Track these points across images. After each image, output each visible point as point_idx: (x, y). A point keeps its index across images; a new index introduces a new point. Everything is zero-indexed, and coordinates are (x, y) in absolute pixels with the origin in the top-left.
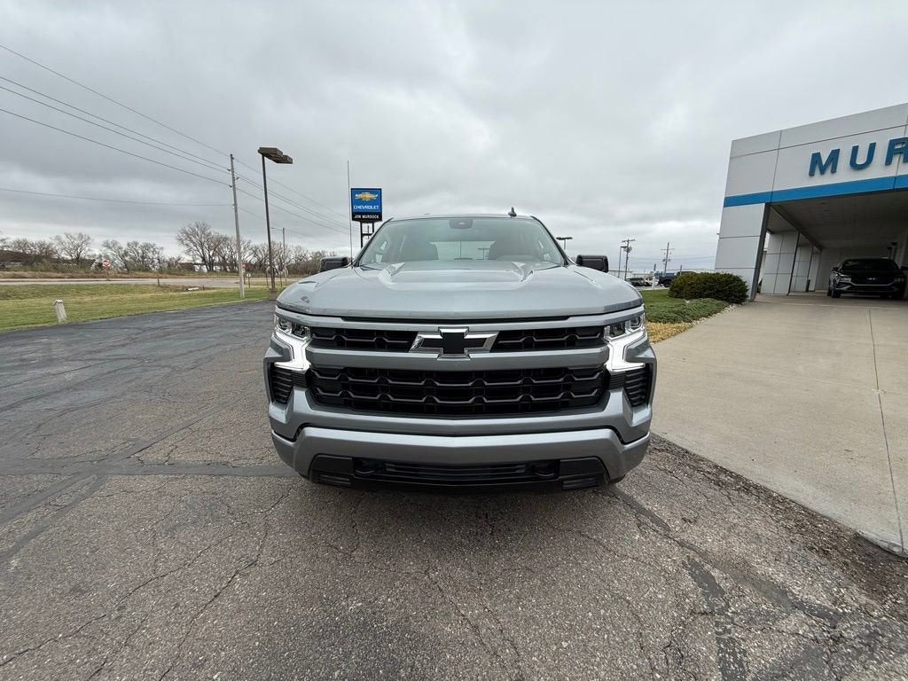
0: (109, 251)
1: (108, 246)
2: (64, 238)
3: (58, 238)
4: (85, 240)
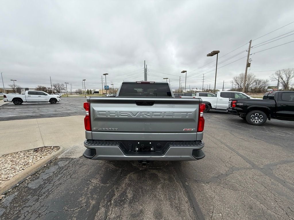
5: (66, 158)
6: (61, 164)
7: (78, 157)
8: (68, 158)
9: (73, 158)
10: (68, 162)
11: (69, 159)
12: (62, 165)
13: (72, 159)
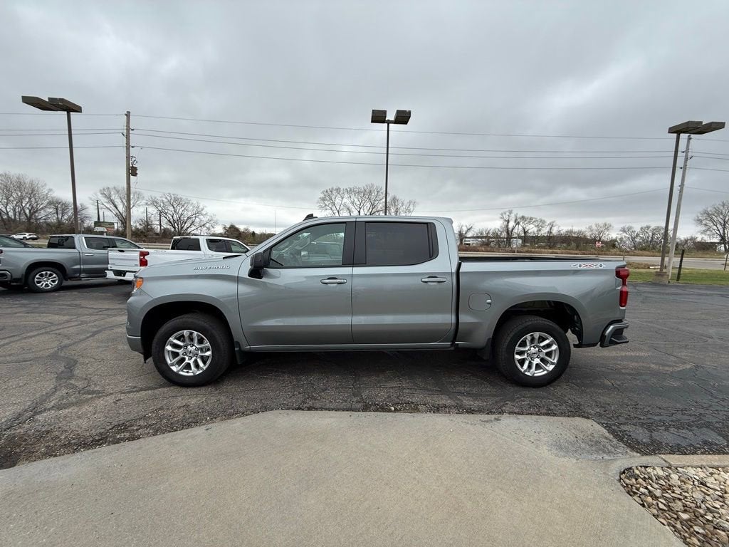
0: (625, 234)
1: (624, 230)
2: (594, 227)
3: (590, 227)
4: (607, 227)
5: (621, 439)
6: (642, 435)
7: (590, 421)
8: (616, 436)
9: (605, 428)
10: (623, 428)
11: (613, 432)
12: (640, 430)
13: (608, 427)
